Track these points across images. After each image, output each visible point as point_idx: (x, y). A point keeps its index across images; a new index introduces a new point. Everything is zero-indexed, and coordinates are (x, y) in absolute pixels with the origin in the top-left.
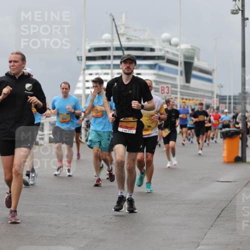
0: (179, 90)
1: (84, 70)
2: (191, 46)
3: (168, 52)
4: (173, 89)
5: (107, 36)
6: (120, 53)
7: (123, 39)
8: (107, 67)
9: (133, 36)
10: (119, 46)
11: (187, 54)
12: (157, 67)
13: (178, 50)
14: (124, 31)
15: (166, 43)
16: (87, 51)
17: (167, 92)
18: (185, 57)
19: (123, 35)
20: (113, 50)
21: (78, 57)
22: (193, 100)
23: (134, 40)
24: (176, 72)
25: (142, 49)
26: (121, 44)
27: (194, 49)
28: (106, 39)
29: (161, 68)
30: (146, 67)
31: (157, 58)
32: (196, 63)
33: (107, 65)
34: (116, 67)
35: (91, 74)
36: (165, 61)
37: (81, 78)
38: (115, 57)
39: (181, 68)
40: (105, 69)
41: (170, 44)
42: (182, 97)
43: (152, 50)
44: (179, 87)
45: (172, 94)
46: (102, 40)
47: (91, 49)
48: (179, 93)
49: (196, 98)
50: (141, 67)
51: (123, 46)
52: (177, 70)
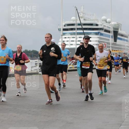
0: (111, 45)
1: (62, 35)
2: (117, 23)
3: (105, 26)
4: (107, 45)
5: (73, 18)
6: (80, 27)
7: (82, 20)
8: (74, 34)
9: (87, 18)
10: (80, 23)
11: (115, 27)
12: (100, 34)
13: (110, 25)
14: (82, 15)
15: (104, 21)
16: (64, 26)
17: (105, 46)
18: (114, 28)
19: (82, 17)
20: (77, 25)
21: (59, 29)
22: (118, 50)
23: (88, 20)
24: (109, 36)
25: (92, 25)
26: (81, 22)
27: (118, 25)
28: (73, 19)
29: (101, 34)
30: (94, 34)
31: (99, 29)
32: (120, 32)
33: (74, 33)
34: (78, 34)
35: (65, 38)
36: (104, 31)
37: (60, 40)
38: (78, 29)
39: (112, 34)
40: (73, 35)
41: (106, 22)
42: (112, 49)
43: (97, 25)
44: (111, 44)
45: (107, 47)
46: (71, 20)
47: (66, 24)
48: (111, 47)
49: (120, 50)
50: (91, 34)
51: (82, 23)
52: (110, 35)
